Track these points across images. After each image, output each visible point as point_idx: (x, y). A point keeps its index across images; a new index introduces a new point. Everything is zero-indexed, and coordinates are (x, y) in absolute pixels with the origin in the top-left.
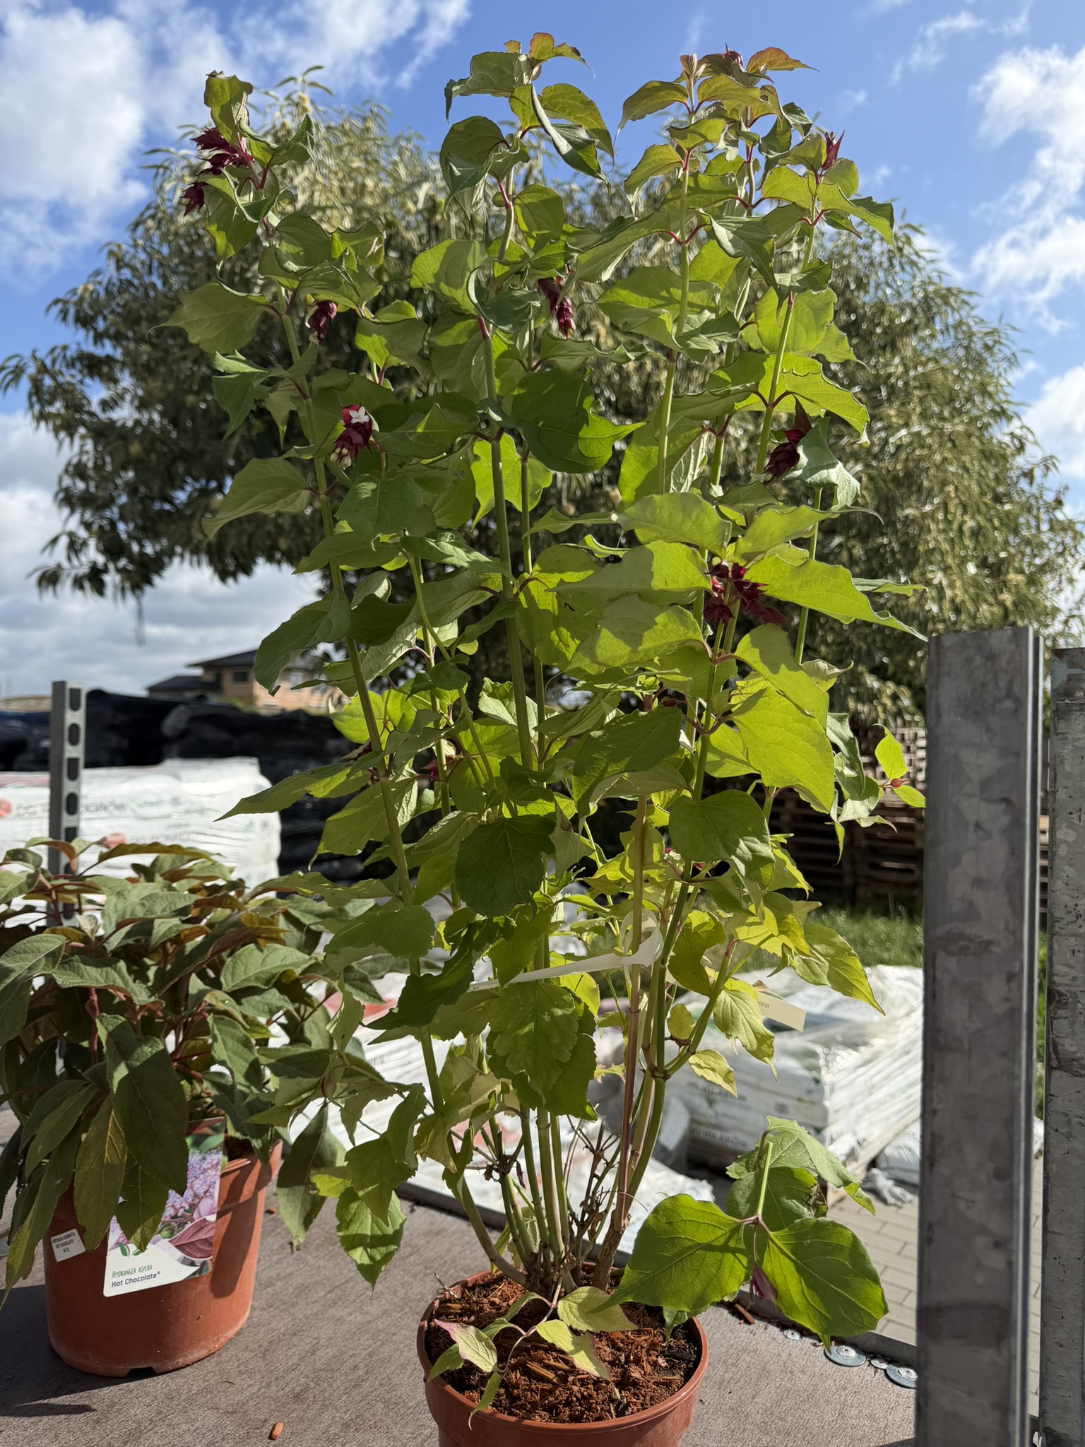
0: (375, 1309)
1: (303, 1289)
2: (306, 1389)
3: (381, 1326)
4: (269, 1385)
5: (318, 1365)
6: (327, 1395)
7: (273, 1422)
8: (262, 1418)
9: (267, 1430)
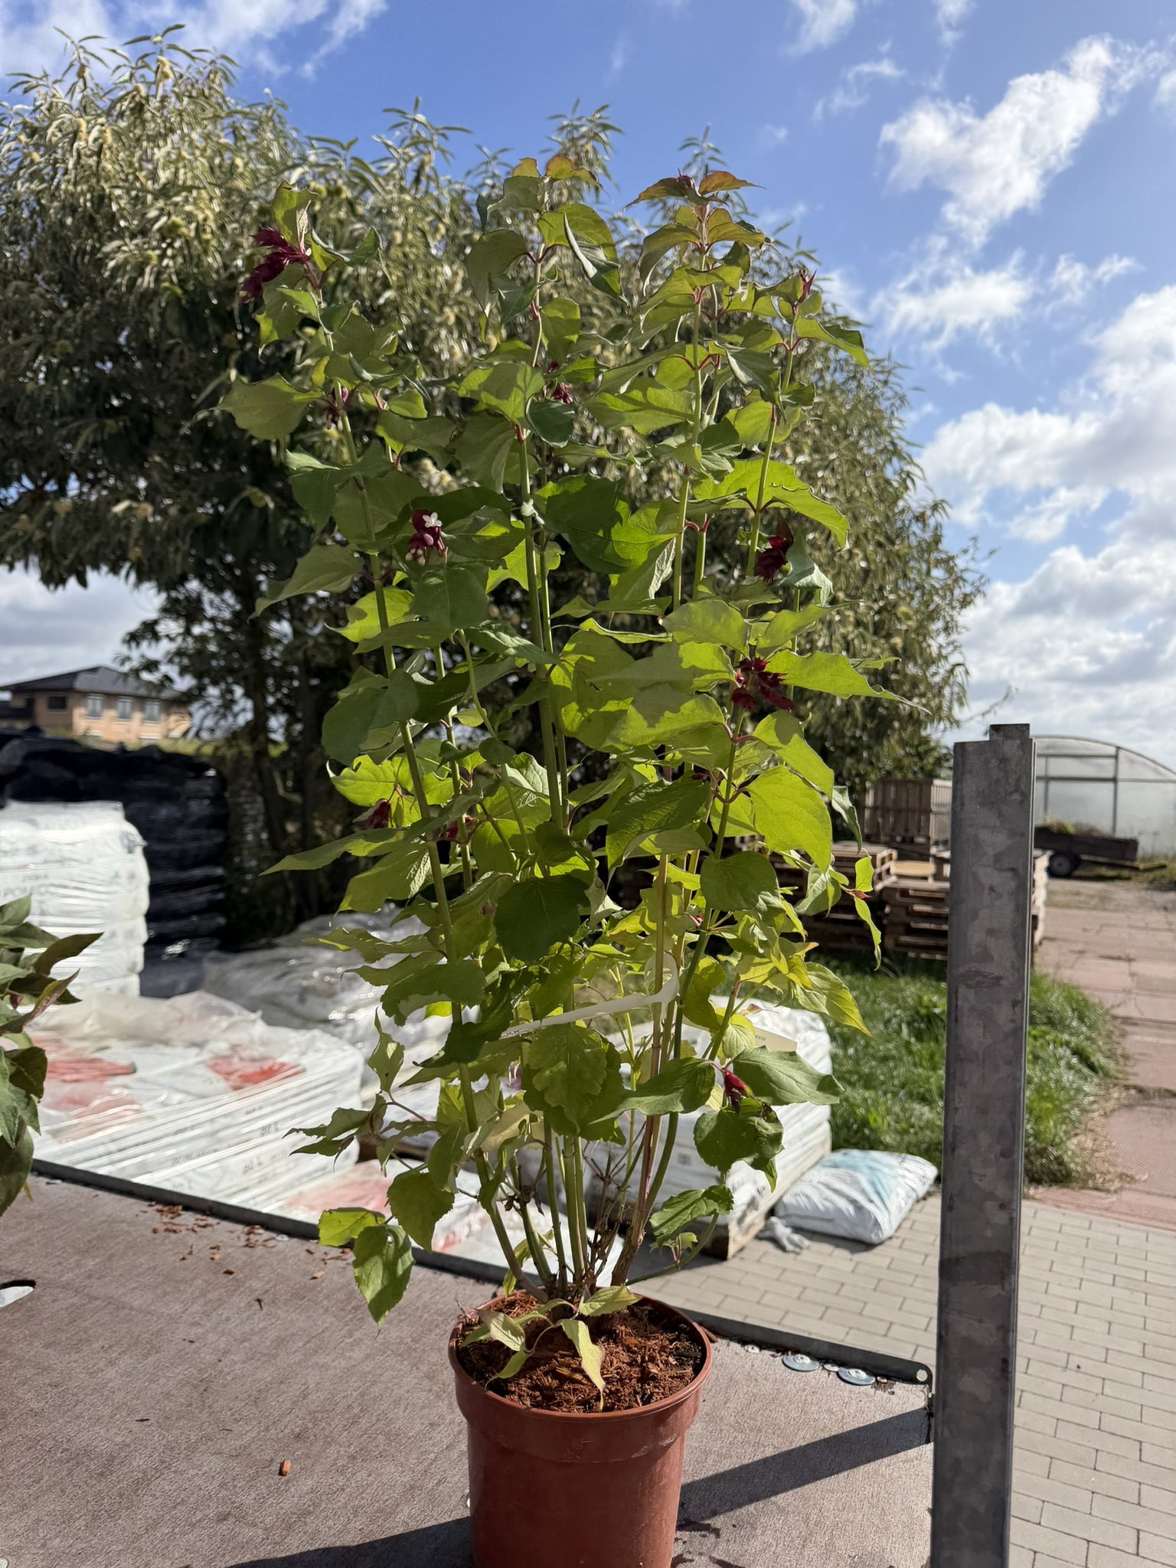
0: (357, 1354)
1: (280, 1342)
2: (306, 1429)
3: (367, 1369)
4: (267, 1429)
5: (312, 1407)
6: (327, 1432)
7: (279, 1461)
8: (268, 1458)
9: (276, 1468)
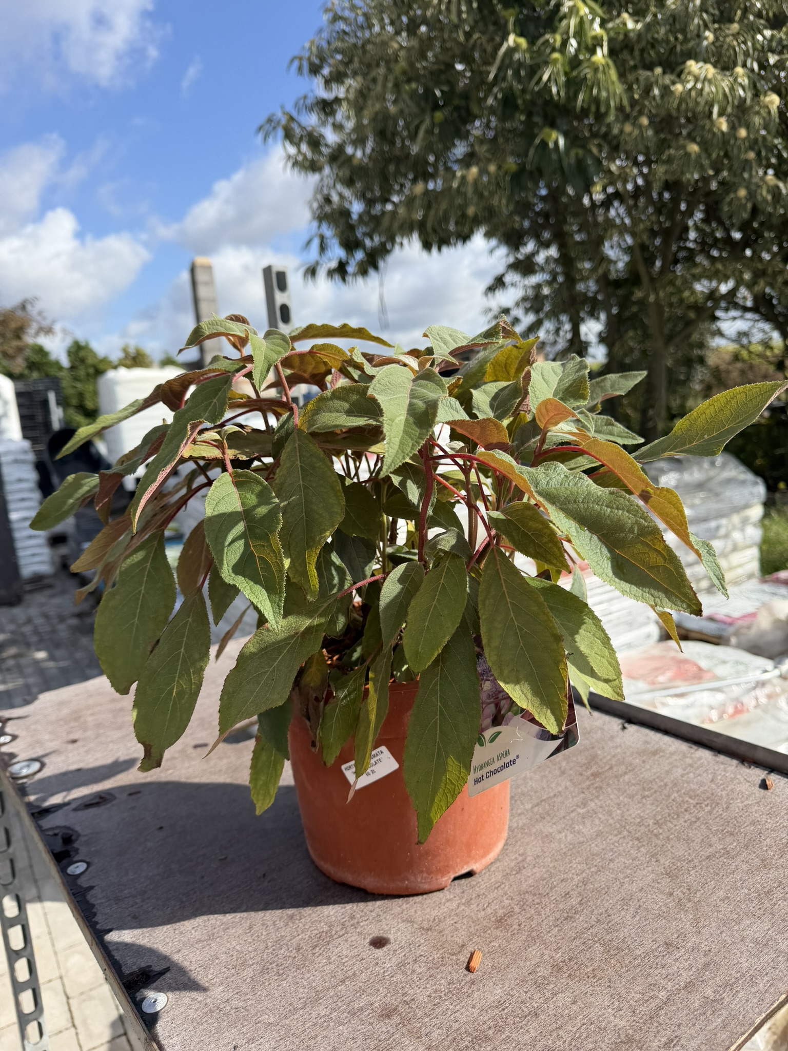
6: (534, 924)
7: (471, 949)
8: (460, 941)
9: (464, 958)
